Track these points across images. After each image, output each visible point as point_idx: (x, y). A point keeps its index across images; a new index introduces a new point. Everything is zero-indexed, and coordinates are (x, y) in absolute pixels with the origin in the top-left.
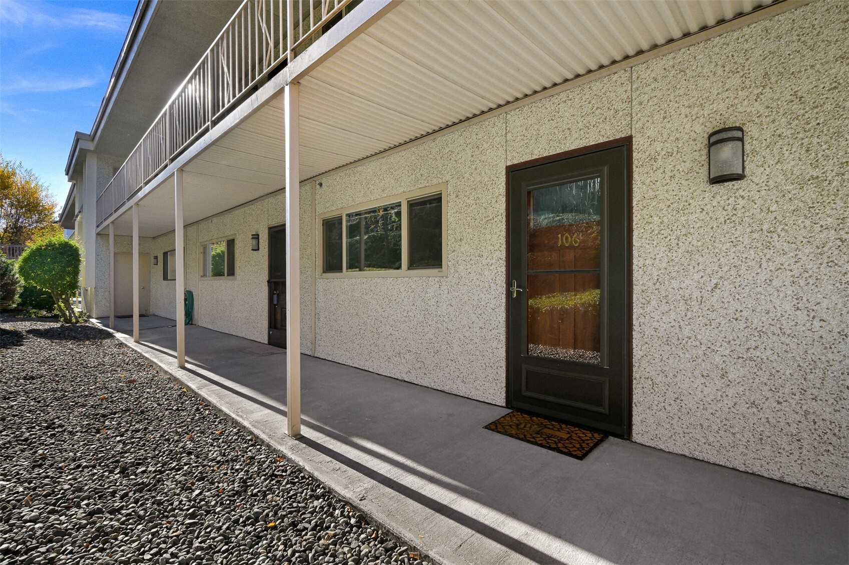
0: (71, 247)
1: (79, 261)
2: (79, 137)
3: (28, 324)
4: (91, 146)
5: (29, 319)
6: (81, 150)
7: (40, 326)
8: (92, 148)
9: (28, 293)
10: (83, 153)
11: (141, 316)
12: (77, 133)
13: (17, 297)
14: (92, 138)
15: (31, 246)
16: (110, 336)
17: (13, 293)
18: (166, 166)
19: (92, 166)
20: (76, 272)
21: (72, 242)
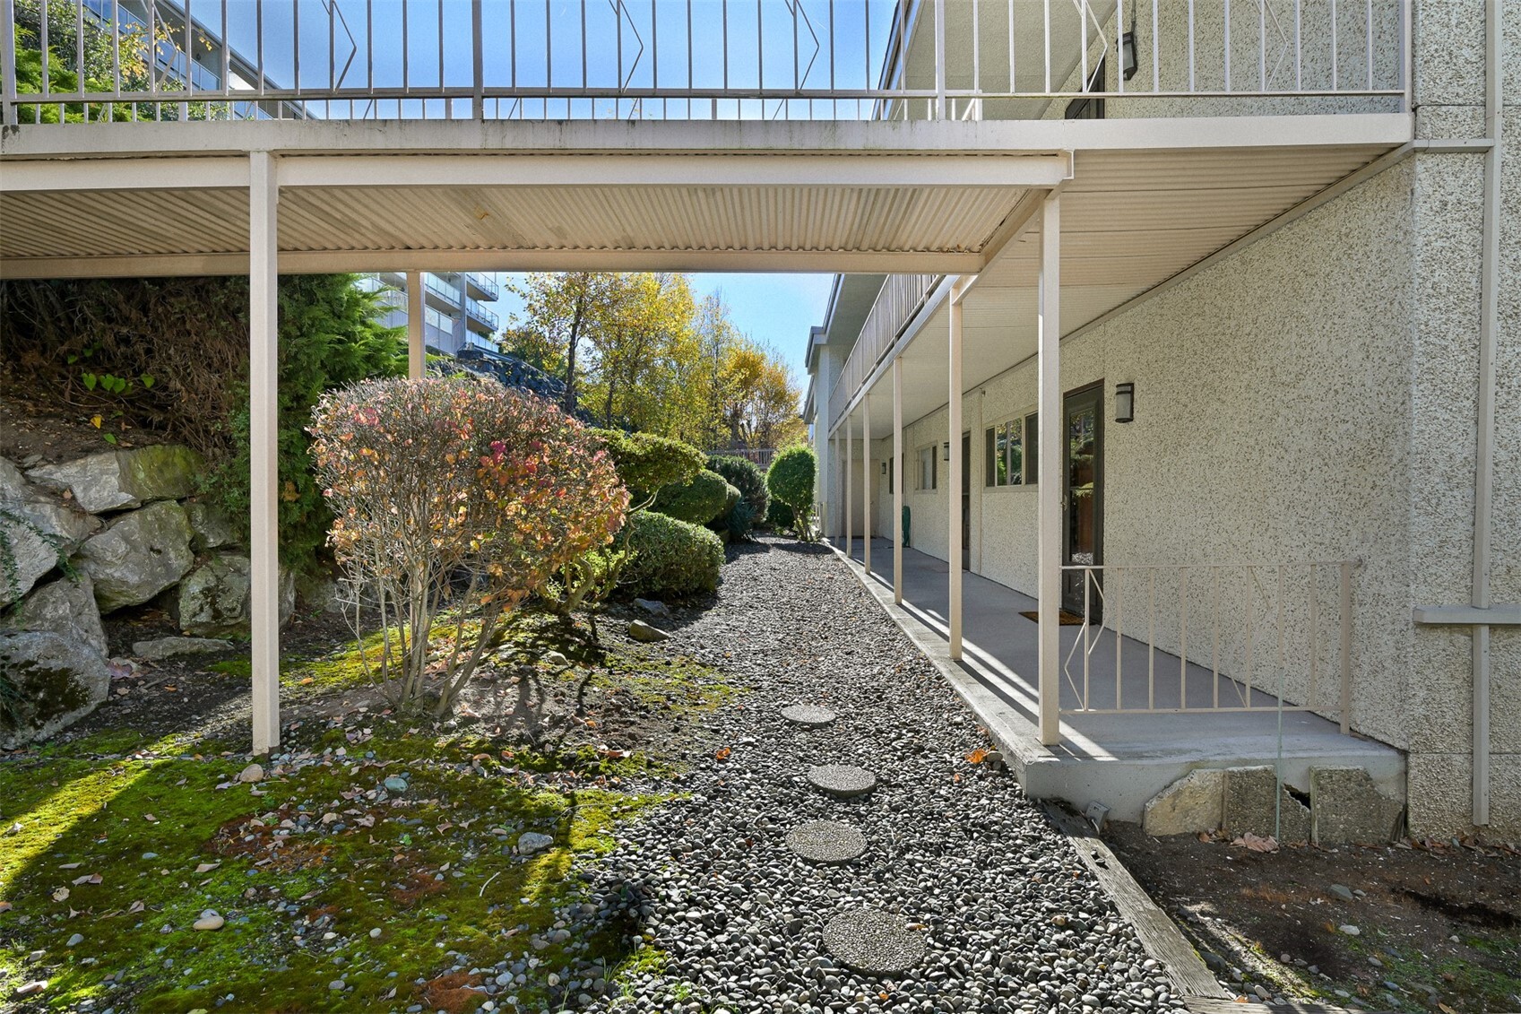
0: (807, 455)
1: (814, 471)
2: (814, 331)
3: (774, 539)
4: (823, 339)
5: (775, 536)
6: (816, 345)
7: (782, 541)
8: (825, 342)
9: (775, 506)
10: (818, 347)
11: (872, 537)
12: (813, 328)
13: (766, 511)
14: (824, 330)
15: (777, 456)
16: (831, 552)
17: (762, 506)
18: (874, 371)
19: (825, 359)
20: (811, 484)
21: (808, 451)
